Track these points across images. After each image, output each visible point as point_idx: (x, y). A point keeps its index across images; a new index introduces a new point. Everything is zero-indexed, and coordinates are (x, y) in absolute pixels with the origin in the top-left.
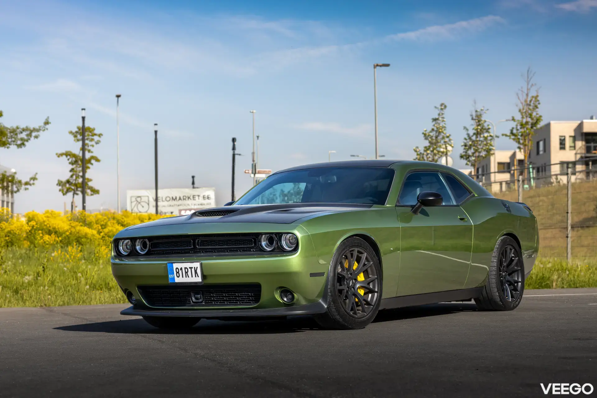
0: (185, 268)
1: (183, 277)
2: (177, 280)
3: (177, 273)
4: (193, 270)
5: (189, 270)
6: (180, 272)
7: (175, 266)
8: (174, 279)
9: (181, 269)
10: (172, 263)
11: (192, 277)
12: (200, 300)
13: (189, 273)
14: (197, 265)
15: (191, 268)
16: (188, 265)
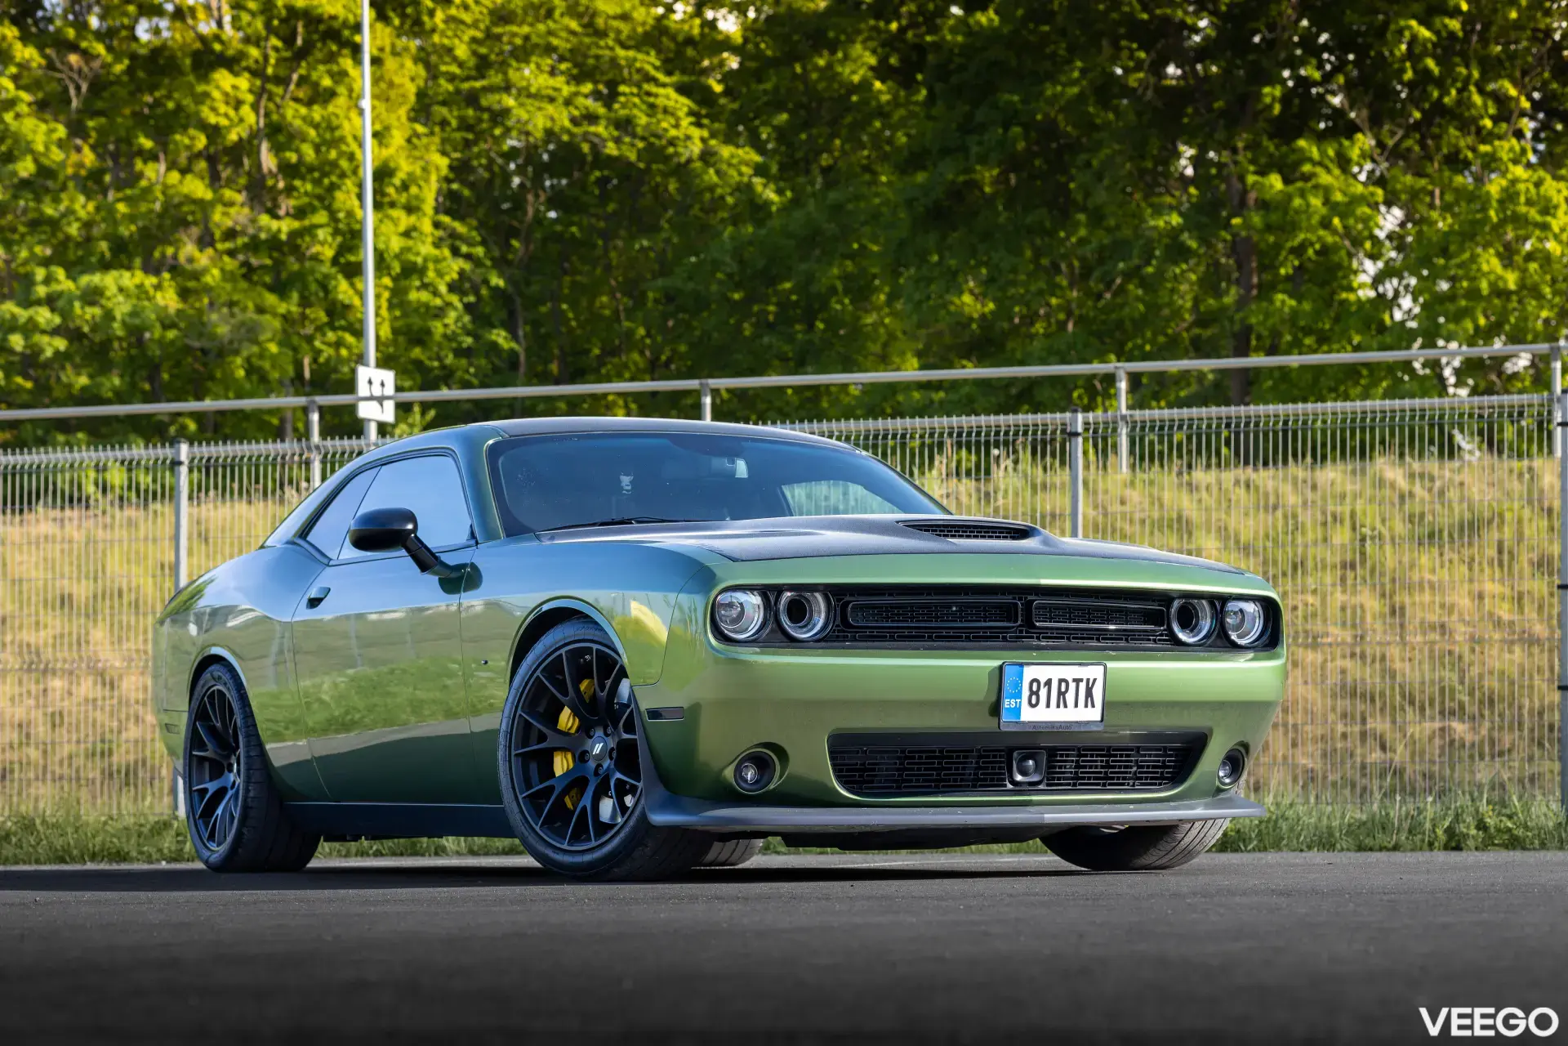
0: (1061, 681)
1: (1048, 706)
2: (1028, 715)
3: (1032, 693)
4: (1083, 686)
5: (1072, 686)
6: (1043, 692)
7: (1030, 673)
8: (1018, 710)
9: (1049, 683)
10: (1022, 665)
11: (1076, 705)
12: (1036, 778)
13: (1070, 697)
14: (1094, 672)
15: (1077, 681)
16: (1070, 672)
